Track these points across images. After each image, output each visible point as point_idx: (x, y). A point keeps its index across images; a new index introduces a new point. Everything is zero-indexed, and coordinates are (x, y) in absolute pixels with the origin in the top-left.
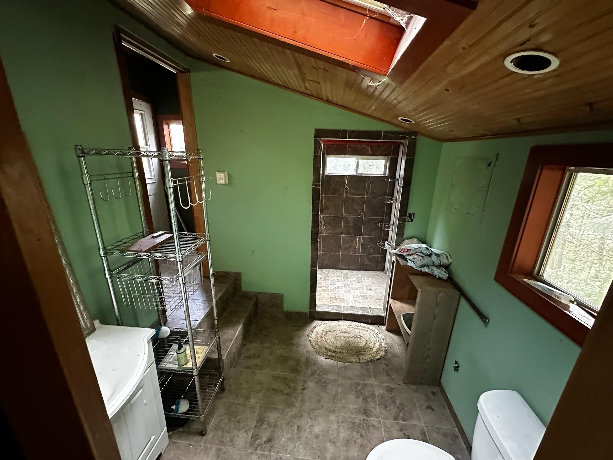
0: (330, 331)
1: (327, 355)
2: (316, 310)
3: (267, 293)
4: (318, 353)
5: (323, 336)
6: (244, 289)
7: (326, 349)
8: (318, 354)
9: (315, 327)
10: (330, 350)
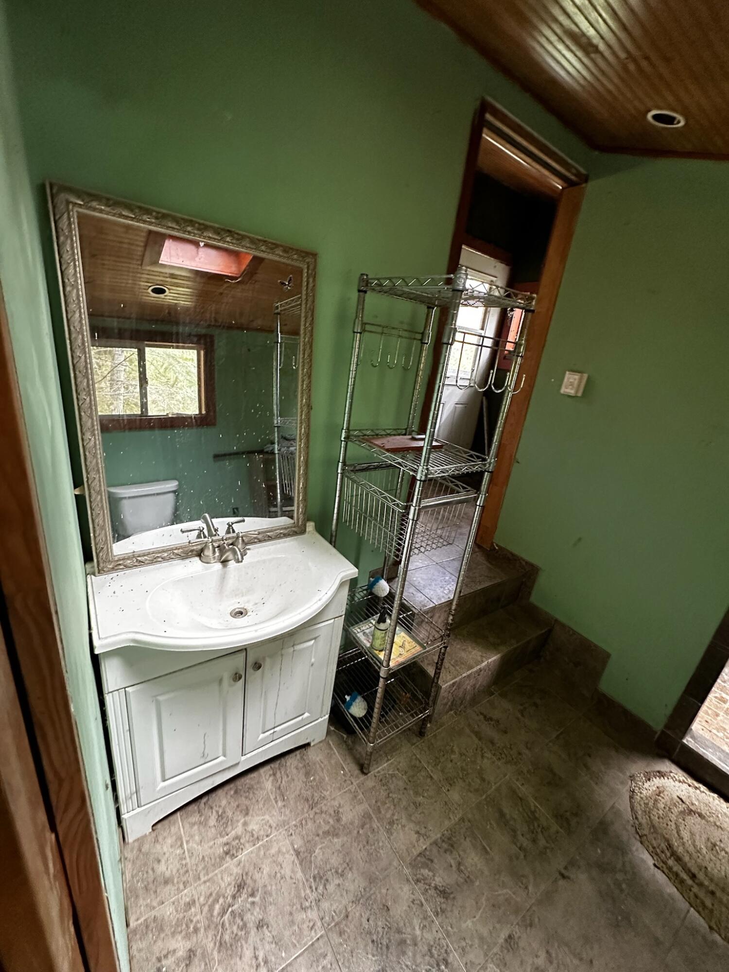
0: (700, 815)
1: (665, 863)
2: (685, 741)
3: (574, 632)
4: (642, 838)
5: (675, 810)
6: (535, 599)
7: (670, 846)
8: (638, 837)
9: (661, 774)
10: (678, 859)
